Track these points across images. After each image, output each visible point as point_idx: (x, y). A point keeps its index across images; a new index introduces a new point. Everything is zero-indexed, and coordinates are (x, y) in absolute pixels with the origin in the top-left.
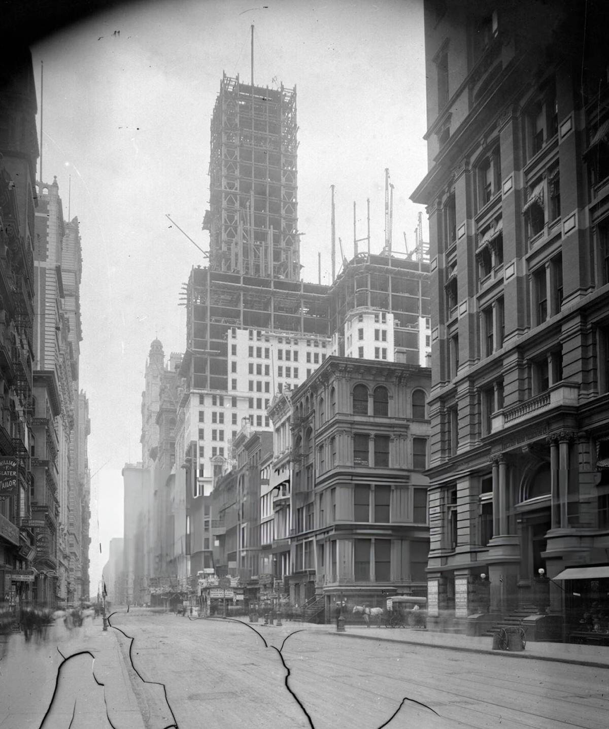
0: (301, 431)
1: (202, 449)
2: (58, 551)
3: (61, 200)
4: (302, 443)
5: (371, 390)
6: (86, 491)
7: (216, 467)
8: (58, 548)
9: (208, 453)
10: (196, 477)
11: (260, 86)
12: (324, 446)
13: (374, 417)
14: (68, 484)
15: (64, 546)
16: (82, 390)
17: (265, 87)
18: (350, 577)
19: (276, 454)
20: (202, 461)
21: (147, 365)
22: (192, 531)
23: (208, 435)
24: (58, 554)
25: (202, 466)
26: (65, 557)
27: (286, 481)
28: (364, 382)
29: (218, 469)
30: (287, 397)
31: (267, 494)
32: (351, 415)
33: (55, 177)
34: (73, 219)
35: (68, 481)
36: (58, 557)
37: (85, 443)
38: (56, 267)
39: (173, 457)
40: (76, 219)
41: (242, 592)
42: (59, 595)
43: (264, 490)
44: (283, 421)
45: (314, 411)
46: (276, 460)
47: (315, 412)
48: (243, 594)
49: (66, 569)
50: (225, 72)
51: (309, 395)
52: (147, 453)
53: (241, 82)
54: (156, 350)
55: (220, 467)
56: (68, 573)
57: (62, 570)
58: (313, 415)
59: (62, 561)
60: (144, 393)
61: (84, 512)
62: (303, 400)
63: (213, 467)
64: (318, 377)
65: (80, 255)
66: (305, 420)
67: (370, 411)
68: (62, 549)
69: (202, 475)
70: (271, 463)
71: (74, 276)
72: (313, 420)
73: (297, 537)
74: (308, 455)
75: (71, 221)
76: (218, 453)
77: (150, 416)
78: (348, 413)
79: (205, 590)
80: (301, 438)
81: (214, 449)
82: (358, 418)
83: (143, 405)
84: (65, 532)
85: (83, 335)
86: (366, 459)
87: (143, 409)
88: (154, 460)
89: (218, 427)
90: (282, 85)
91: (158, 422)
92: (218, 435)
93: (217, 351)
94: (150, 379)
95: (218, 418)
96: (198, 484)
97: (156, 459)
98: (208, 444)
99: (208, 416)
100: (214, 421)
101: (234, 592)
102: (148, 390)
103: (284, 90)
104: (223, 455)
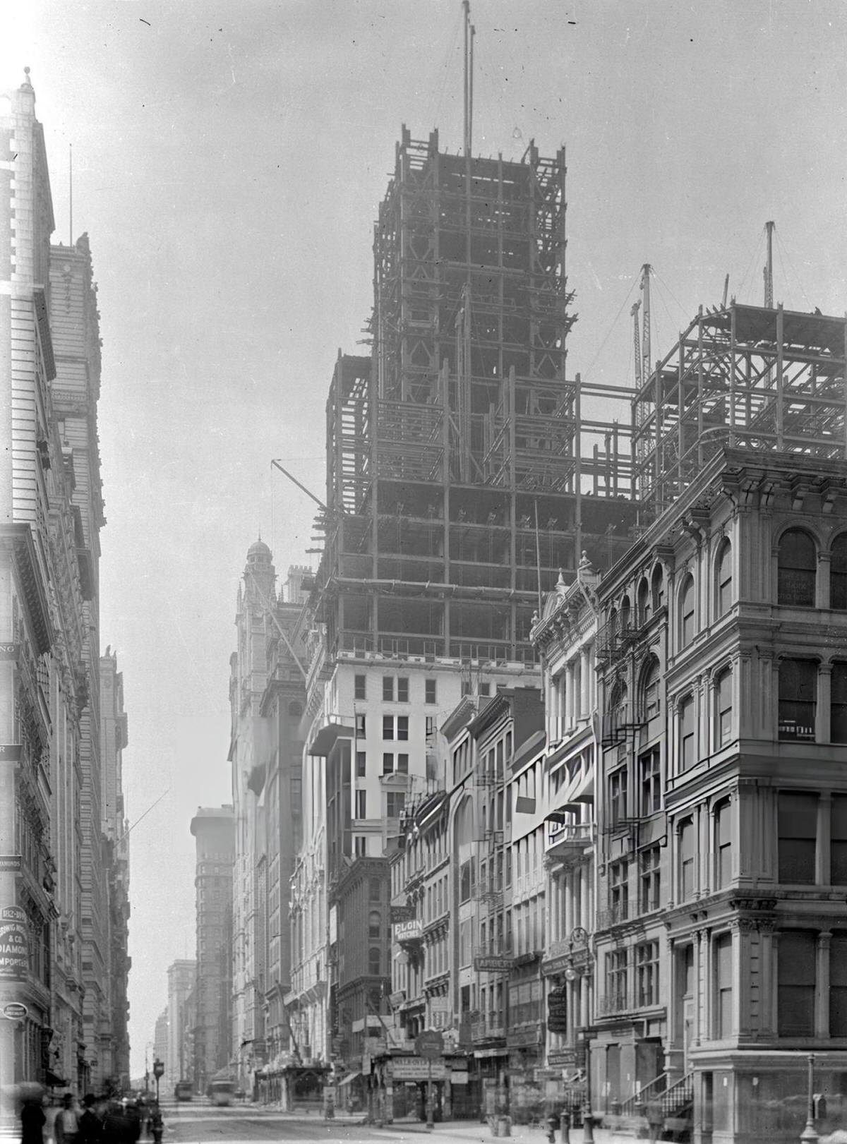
0: (625, 669)
1: (361, 757)
2: (53, 972)
3: (41, 126)
4: (626, 700)
5: (824, 545)
6: (119, 861)
7: (391, 797)
8: (52, 964)
9: (375, 765)
10: (348, 821)
11: (486, 157)
12: (695, 695)
13: (831, 612)
14: (76, 828)
15: (68, 962)
16: (108, 649)
18: (766, 1026)
19: (552, 738)
20: (363, 783)
21: (240, 595)
22: (342, 936)
23: (375, 727)
24: (52, 979)
25: (362, 795)
26: (72, 987)
27: (580, 799)
28: (805, 523)
29: (394, 801)
30: (587, 590)
31: (526, 837)
32: (773, 607)
33: (27, 70)
34: (80, 240)
35: (77, 822)
36: (52, 987)
37: (117, 763)
38: (35, 294)
39: (297, 783)
40: (84, 240)
41: (463, 1065)
42: (56, 1072)
43: (521, 824)
44: (571, 653)
45: (665, 612)
46: (553, 751)
47: (666, 614)
48: (468, 1070)
49: (75, 1015)
50: (408, 128)
51: (648, 574)
52: (242, 781)
54: (260, 561)
55: (401, 797)
56: (80, 1024)
57: (66, 1016)
58: (663, 621)
59: (63, 996)
60: (234, 655)
61: (113, 899)
62: (632, 591)
63: (385, 798)
64: (683, 518)
65: (96, 329)
66: (637, 638)
67: (822, 597)
68: (63, 969)
69: (362, 813)
70: (540, 760)
71: (83, 372)
72: (663, 635)
73: (613, 929)
74: (646, 725)
75: (74, 243)
76: (396, 766)
77: (247, 704)
78: (766, 601)
79: (381, 1060)
80: (625, 687)
81: (388, 758)
82: (789, 616)
83: (233, 684)
84: (72, 931)
85: (106, 512)
86: (809, 721)
87: (232, 691)
88: (258, 794)
89: (396, 709)
90: (533, 149)
91: (264, 712)
92: (396, 728)
93: (393, 581)
94: (246, 624)
95: (396, 690)
96: (354, 836)
97: (261, 791)
98: (374, 746)
99: (374, 686)
100: (388, 696)
101: (447, 1067)
102: (242, 648)
103: (536, 161)
104: (406, 771)
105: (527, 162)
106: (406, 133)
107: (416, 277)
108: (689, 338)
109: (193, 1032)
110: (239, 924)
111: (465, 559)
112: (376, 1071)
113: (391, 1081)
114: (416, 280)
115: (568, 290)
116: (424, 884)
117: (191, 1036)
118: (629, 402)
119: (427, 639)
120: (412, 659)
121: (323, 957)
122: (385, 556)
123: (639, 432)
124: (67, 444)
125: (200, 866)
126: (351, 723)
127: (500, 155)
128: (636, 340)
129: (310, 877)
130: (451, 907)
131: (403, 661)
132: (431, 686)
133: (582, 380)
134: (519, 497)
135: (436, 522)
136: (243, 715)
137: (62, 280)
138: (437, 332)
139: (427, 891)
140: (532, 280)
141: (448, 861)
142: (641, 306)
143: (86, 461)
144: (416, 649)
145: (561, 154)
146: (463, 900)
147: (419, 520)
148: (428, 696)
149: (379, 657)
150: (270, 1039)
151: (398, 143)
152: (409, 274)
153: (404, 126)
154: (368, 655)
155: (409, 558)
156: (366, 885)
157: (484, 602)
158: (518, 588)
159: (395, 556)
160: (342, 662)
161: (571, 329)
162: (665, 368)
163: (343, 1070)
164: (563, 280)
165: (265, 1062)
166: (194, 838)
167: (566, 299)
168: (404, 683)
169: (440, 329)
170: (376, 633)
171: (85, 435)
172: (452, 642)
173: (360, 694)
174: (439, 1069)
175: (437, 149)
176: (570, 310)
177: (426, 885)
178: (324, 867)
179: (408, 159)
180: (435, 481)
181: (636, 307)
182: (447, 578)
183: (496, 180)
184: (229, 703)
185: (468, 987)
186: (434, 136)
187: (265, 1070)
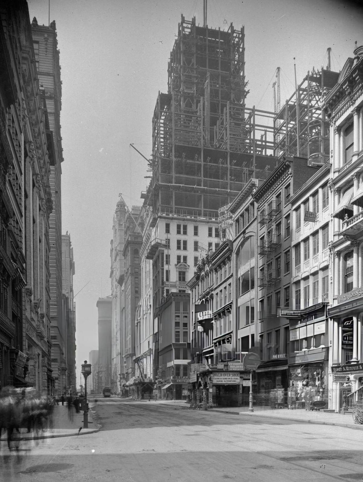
1: (168, 257)
7: (180, 273)
8: (24, 317)
9: (173, 260)
10: (163, 283)
11: (213, 28)
17: (217, 29)
20: (168, 267)
21: (114, 219)
22: (161, 329)
23: (173, 245)
25: (168, 272)
29: (181, 275)
40: (53, 24)
50: (184, 16)
52: (115, 284)
53: (197, 25)
54: (121, 208)
55: (184, 273)
59: (34, 339)
60: (112, 241)
63: (178, 273)
69: (167, 280)
75: (49, 25)
76: (182, 260)
77: (117, 255)
79: (204, 374)
81: (179, 258)
83: (112, 250)
87: (111, 253)
88: (121, 286)
89: (182, 237)
90: (232, 27)
91: (125, 255)
92: (182, 245)
93: (181, 185)
94: (117, 227)
95: (182, 230)
96: (165, 288)
97: (122, 284)
98: (174, 253)
99: (173, 228)
100: (179, 232)
101: (241, 377)
102: (115, 237)
103: (233, 31)
104: (186, 263)
105: (230, 31)
106: (183, 18)
107: (187, 73)
108: (302, 87)
109: (97, 373)
110: (114, 334)
111: (210, 178)
112: (200, 380)
113: (211, 385)
114: (187, 74)
115: (246, 81)
116: (213, 292)
117: (97, 374)
118: (273, 119)
119: (195, 210)
120: (188, 217)
121: (151, 339)
122: (178, 175)
123: (277, 131)
124: (42, 86)
125: (99, 317)
126: (164, 242)
127: (219, 28)
128: (275, 97)
129: (145, 309)
130: (233, 298)
131: (185, 217)
132: (196, 229)
133: (256, 108)
134: (231, 153)
135: (198, 162)
136: (115, 260)
137: (44, 40)
138: (195, 95)
139: (215, 296)
140: (232, 77)
141: (232, 276)
142: (277, 84)
143: (53, 118)
144: (190, 213)
145: (243, 29)
146: (242, 294)
147: (191, 161)
148: (195, 233)
149: (175, 216)
150: (127, 373)
151: (179, 23)
152: (184, 72)
153: (182, 15)
154: (171, 215)
155: (187, 176)
156: (173, 305)
157: (217, 195)
158: (231, 190)
159: (182, 176)
160: (160, 217)
161: (247, 97)
162: (290, 103)
163: (162, 383)
164: (244, 77)
165: (127, 381)
166: (97, 308)
167: (245, 85)
168: (185, 227)
169: (197, 93)
170: (174, 206)
171: (53, 107)
172: (204, 211)
173: (168, 231)
174: (237, 379)
175: (195, 24)
176: (246, 89)
177: (214, 293)
178: (152, 304)
179: (184, 28)
180: (198, 146)
181: (274, 84)
182: (202, 184)
183: (217, 40)
184: (110, 258)
185: (248, 336)
186: (194, 19)
187: (127, 384)
